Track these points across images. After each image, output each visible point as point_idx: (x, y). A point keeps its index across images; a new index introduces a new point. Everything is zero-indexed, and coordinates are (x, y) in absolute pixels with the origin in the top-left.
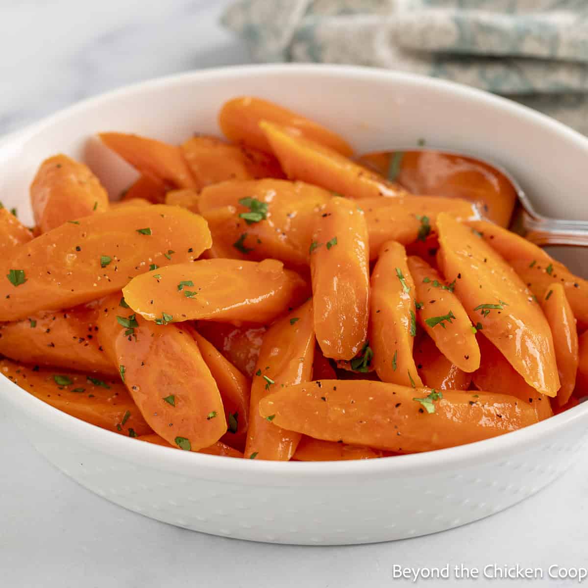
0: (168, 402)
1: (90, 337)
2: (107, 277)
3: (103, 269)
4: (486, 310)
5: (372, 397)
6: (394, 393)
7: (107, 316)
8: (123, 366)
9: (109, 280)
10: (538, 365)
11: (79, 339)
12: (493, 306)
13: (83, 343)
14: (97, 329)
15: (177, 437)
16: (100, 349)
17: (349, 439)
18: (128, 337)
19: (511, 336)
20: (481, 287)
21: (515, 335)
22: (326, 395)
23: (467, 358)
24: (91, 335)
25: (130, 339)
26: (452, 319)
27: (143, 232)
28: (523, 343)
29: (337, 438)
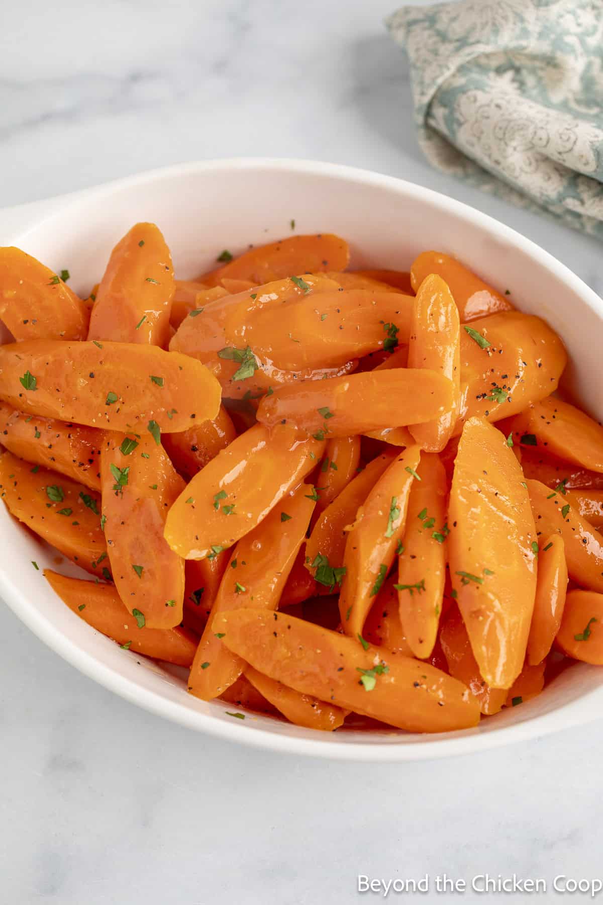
0: (136, 571)
1: (91, 461)
2: (107, 417)
3: (107, 406)
4: (468, 579)
5: (320, 649)
6: (342, 655)
7: (108, 451)
8: (105, 517)
9: (109, 421)
10: (498, 657)
11: (78, 464)
12: (475, 578)
13: (82, 468)
14: (99, 453)
15: (135, 609)
16: (99, 476)
17: (287, 681)
18: (116, 491)
19: (481, 618)
20: (470, 549)
21: (486, 617)
22: (278, 631)
23: (421, 642)
24: (92, 459)
25: (117, 494)
26: (421, 589)
27: (156, 380)
28: (492, 628)
29: (277, 676)
